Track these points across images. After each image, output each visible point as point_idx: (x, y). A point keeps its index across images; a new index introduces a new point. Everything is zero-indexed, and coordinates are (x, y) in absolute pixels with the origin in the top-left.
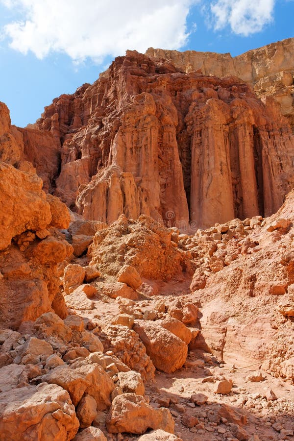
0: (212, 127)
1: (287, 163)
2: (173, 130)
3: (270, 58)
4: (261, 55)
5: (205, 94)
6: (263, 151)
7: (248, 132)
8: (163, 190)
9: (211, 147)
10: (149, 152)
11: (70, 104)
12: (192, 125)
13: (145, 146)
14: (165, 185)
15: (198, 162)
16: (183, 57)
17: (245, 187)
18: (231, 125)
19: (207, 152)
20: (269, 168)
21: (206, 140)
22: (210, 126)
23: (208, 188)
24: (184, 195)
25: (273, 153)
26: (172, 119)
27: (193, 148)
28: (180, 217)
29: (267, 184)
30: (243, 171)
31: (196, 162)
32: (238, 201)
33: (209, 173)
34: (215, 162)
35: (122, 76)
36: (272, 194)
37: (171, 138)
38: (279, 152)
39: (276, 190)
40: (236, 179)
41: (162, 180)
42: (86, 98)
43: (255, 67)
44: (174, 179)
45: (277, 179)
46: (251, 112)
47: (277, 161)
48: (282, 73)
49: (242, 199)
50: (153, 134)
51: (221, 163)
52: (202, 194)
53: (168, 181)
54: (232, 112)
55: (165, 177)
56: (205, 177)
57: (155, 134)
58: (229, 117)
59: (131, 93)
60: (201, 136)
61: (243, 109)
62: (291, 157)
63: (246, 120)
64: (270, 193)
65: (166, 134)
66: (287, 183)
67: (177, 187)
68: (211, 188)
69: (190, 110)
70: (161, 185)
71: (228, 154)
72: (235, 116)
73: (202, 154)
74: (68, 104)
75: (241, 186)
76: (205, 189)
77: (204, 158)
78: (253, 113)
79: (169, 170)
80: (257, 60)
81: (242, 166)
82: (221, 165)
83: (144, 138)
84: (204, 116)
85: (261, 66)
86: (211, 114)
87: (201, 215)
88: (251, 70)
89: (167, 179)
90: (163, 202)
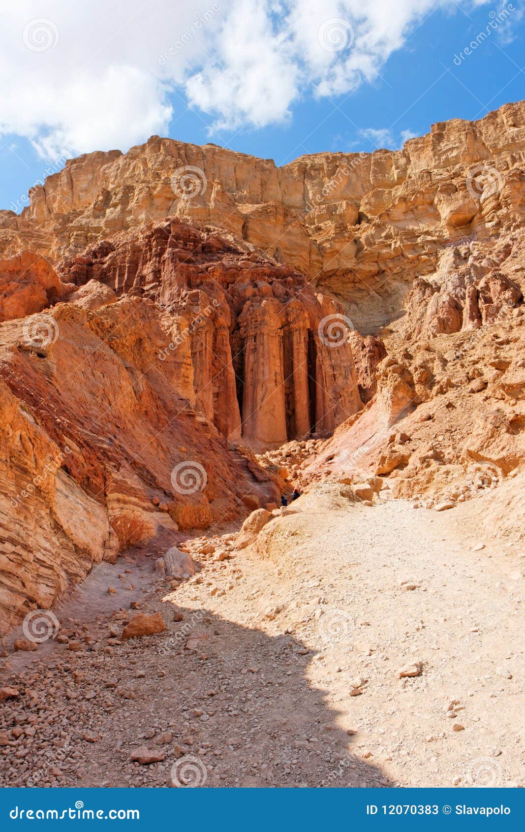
0: (268, 334)
1: (341, 374)
2: (226, 333)
3: (329, 178)
4: (317, 170)
5: (259, 290)
6: (317, 360)
7: (303, 337)
8: (216, 399)
9: (266, 356)
10: (204, 359)
11: (87, 271)
12: (245, 327)
13: (200, 352)
14: (218, 393)
15: (252, 370)
16: (204, 157)
17: (297, 398)
18: (286, 328)
19: (262, 360)
20: (323, 379)
21: (261, 348)
22: (266, 332)
23: (262, 400)
24: (236, 405)
25: (327, 363)
26: (225, 320)
27: (247, 354)
28: (233, 429)
29: (319, 397)
30: (297, 381)
31: (249, 370)
32: (290, 412)
33: (263, 383)
34: (270, 373)
35: (171, 264)
36: (324, 406)
37: (225, 342)
38: (333, 361)
39: (328, 403)
40: (289, 388)
41: (214, 388)
42: (109, 266)
43: (309, 188)
44: (227, 388)
45: (330, 391)
46: (306, 315)
47: (330, 371)
48: (344, 203)
49: (294, 411)
50: (208, 338)
51: (276, 373)
52: (256, 407)
53: (221, 390)
54: (287, 314)
55: (217, 385)
56: (259, 388)
57: (210, 339)
58: (284, 320)
59: (181, 286)
60: (255, 341)
61: (299, 311)
62: (345, 367)
63: (301, 325)
64: (322, 405)
65: (219, 337)
66: (339, 396)
67: (230, 396)
68: (265, 400)
69: (245, 310)
70: (214, 394)
71: (282, 362)
72: (291, 319)
73: (256, 361)
74: (85, 272)
75: (294, 397)
76: (259, 401)
77: (258, 367)
78: (309, 314)
79: (222, 378)
80: (312, 178)
81: (296, 376)
82: (275, 375)
83: (199, 344)
84: (259, 320)
85: (316, 188)
86: (267, 318)
87: (253, 428)
88: (302, 190)
89: (219, 387)
90: (216, 412)
